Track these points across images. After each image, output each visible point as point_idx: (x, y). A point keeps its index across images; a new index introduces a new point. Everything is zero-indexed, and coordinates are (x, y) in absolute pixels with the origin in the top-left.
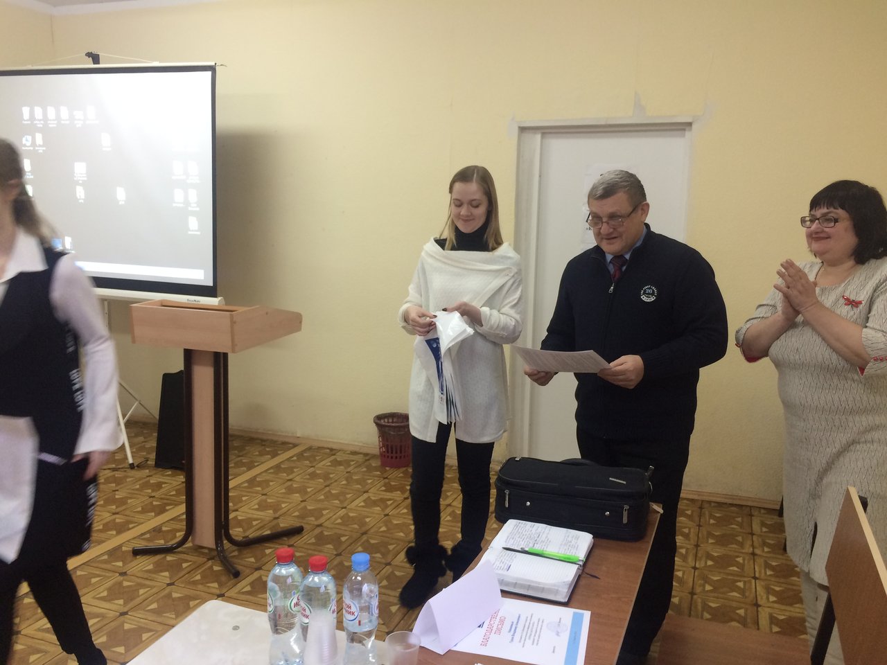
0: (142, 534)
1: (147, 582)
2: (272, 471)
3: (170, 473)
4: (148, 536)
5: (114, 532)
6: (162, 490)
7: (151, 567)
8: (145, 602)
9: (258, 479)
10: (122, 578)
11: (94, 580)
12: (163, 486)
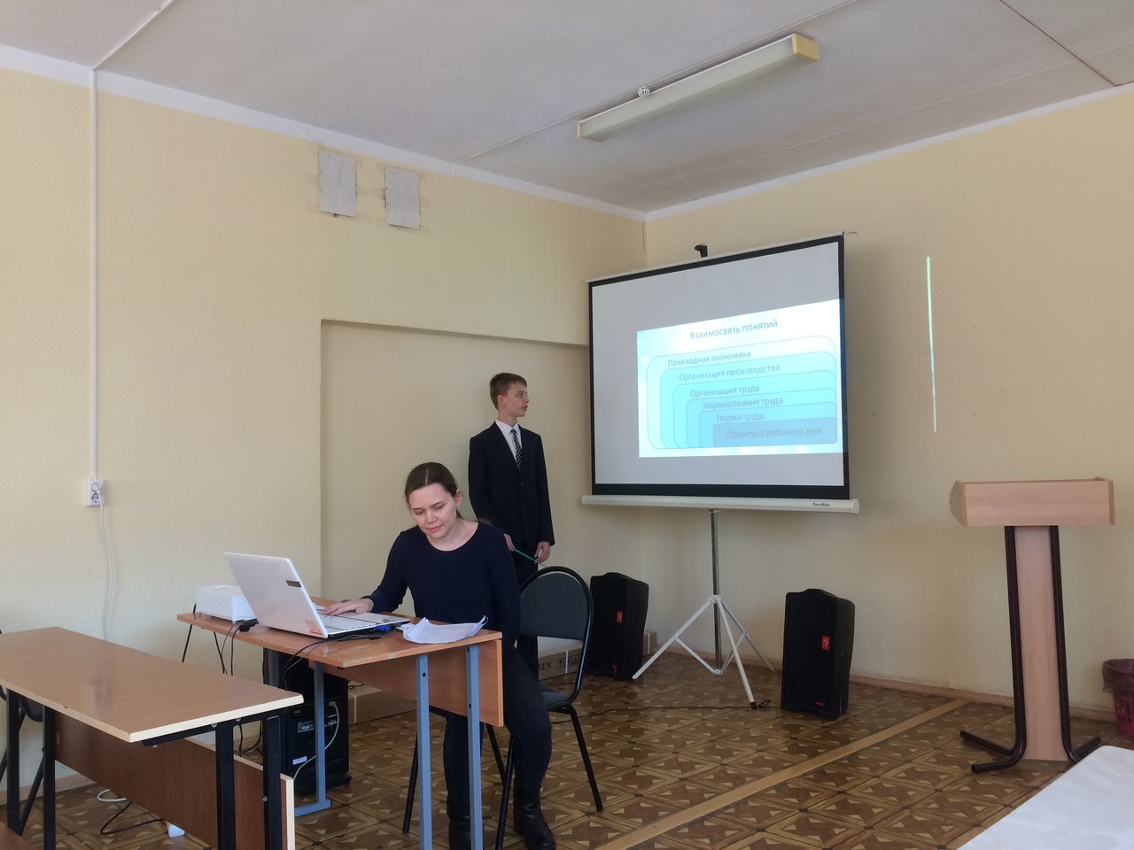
0: (805, 774)
1: (838, 822)
2: (932, 724)
3: (801, 716)
4: (811, 776)
5: (770, 769)
6: (802, 733)
7: (833, 807)
8: (847, 842)
9: (919, 732)
10: (805, 815)
11: (773, 813)
12: (802, 728)
